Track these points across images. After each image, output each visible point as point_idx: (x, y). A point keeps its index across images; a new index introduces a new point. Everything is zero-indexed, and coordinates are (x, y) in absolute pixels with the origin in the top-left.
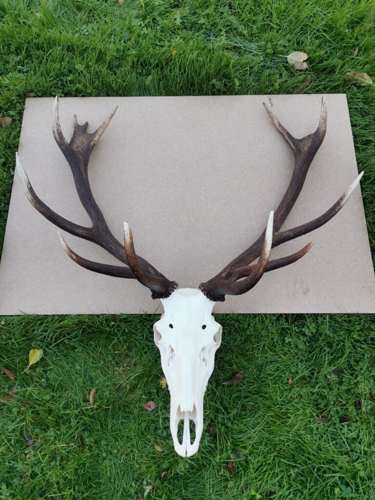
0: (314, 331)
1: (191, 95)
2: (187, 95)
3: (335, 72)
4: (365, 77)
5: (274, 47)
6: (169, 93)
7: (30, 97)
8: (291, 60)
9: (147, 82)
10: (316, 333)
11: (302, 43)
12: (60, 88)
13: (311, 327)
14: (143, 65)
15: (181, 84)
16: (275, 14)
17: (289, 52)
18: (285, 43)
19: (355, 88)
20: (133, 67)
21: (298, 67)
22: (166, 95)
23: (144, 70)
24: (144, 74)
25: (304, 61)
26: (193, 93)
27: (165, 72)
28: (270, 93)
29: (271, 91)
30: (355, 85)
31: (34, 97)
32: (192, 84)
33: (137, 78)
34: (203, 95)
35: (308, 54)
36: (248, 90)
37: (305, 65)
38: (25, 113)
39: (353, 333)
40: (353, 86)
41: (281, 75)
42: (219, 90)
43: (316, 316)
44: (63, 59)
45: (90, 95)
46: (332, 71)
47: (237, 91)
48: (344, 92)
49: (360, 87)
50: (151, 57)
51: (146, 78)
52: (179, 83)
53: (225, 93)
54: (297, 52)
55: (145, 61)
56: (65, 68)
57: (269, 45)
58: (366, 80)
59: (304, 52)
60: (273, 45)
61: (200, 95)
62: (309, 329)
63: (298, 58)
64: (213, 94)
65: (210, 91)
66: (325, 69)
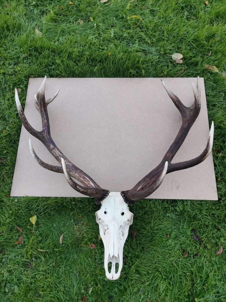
0: (182, 209)
1: (118, 77)
2: (116, 77)
3: (198, 65)
4: (215, 68)
5: (165, 50)
6: (106, 76)
7: (31, 77)
8: (174, 57)
9: (95, 70)
10: (183, 210)
11: (181, 48)
12: (47, 73)
13: (180, 207)
14: (92, 61)
15: (113, 72)
16: (166, 32)
17: (173, 53)
18: (171, 48)
19: (209, 74)
20: (87, 61)
21: (177, 62)
22: (105, 77)
23: (93, 63)
24: (93, 65)
25: (181, 59)
26: (120, 76)
27: (105, 65)
28: (161, 77)
29: (162, 76)
30: (209, 72)
31: (33, 77)
32: (119, 72)
33: (89, 67)
34: (125, 77)
35: (183, 55)
36: (149, 75)
37: (181, 62)
38: (29, 86)
39: (203, 211)
40: (208, 73)
41: (168, 66)
42: (134, 75)
43: (183, 201)
44: (49, 56)
45: (64, 77)
46: (196, 64)
47: (143, 75)
48: (203, 77)
49: (212, 73)
50: (97, 56)
51: (94, 68)
52: (112, 71)
53: (137, 77)
54: (177, 54)
55: (93, 58)
56: (50, 62)
57: (162, 49)
58: (215, 70)
59: (181, 54)
60: (164, 49)
61: (123, 77)
62: (179, 208)
63: (177, 57)
64: (131, 77)
65: (129, 76)
66: (192, 63)
